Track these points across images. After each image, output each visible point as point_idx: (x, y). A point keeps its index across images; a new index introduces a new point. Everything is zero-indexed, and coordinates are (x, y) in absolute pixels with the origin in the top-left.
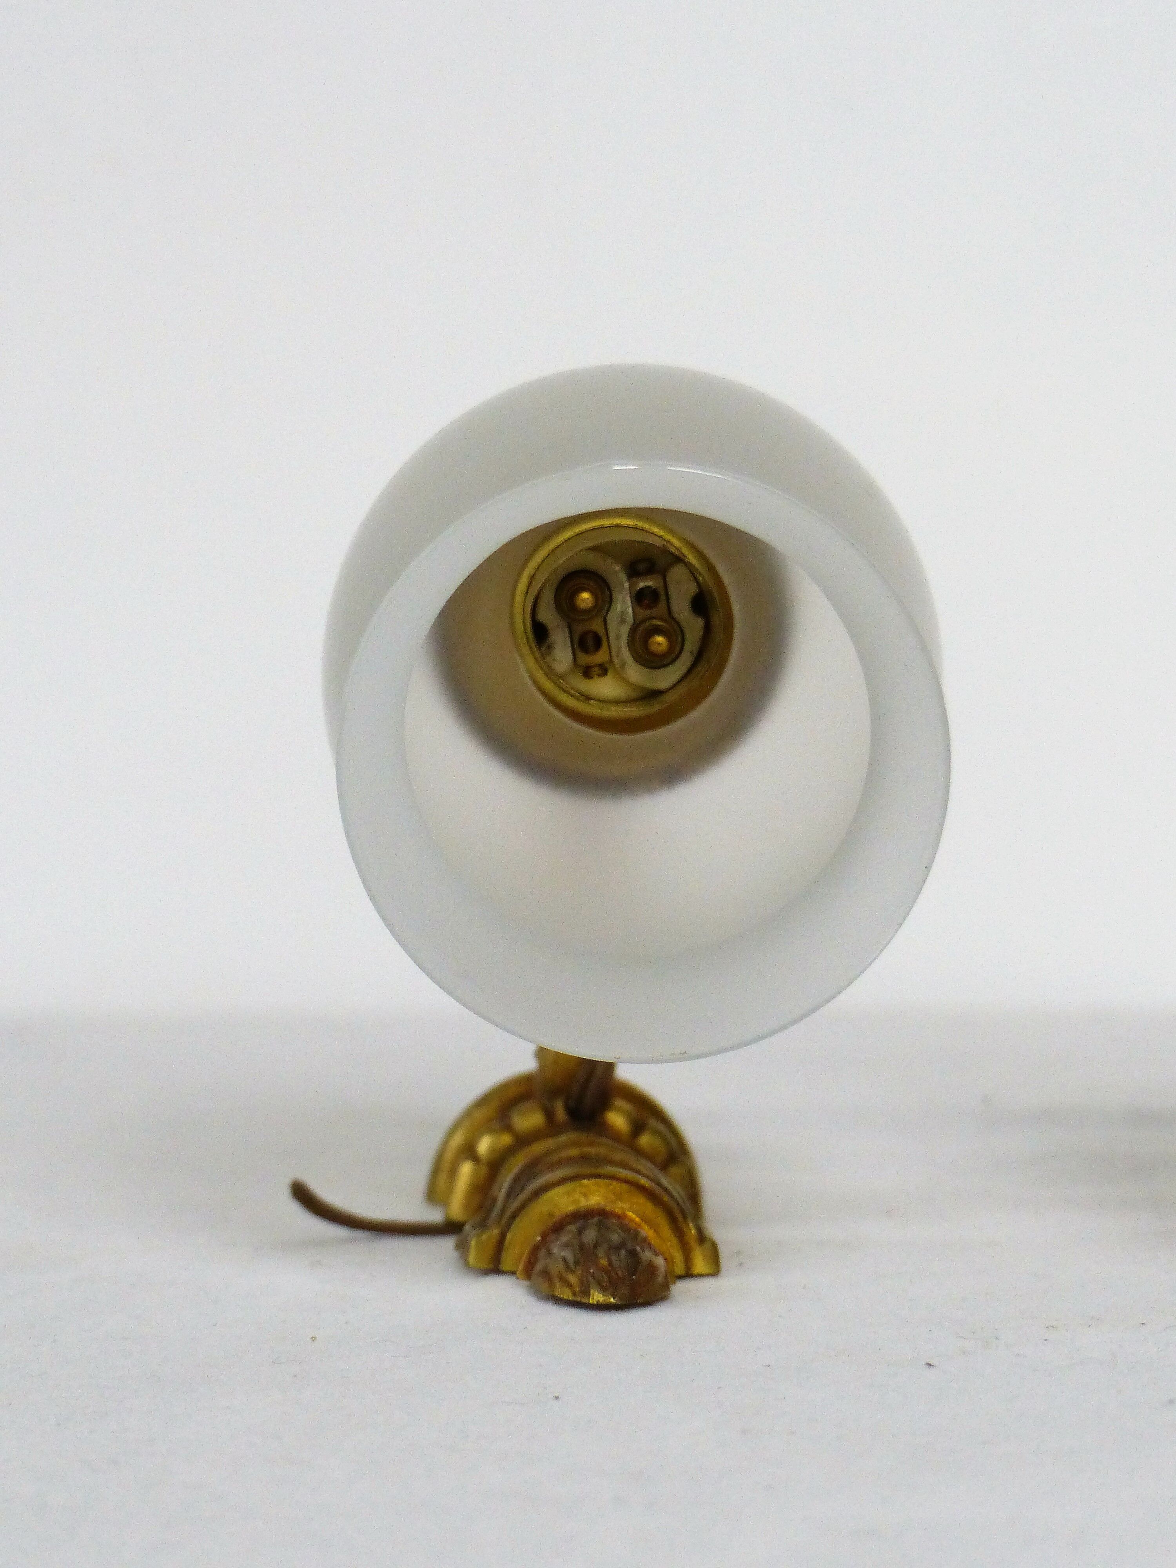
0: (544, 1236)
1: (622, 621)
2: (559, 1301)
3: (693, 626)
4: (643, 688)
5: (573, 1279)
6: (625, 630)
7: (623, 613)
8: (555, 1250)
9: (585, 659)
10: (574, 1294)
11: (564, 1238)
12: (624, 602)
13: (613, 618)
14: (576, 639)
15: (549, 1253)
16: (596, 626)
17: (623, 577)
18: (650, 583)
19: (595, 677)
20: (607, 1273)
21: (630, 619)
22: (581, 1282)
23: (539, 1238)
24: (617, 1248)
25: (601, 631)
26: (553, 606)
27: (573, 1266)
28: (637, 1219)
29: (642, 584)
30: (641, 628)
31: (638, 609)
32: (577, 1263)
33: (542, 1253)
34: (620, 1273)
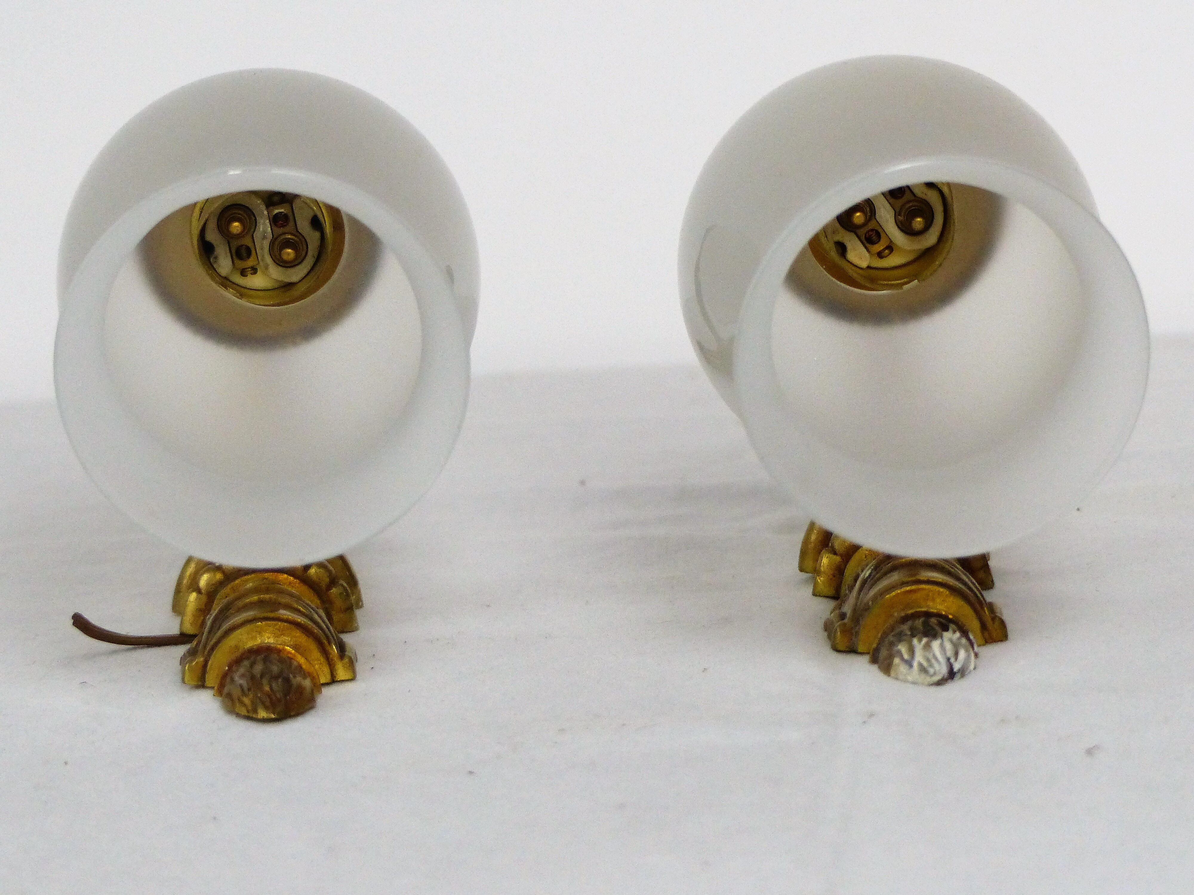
0: (230, 666)
1: (264, 238)
2: (238, 715)
3: (312, 238)
4: (282, 281)
5: (246, 700)
6: (266, 244)
7: (265, 232)
8: (236, 678)
9: (241, 264)
10: (248, 712)
11: (242, 670)
12: (264, 224)
13: (257, 235)
14: (234, 251)
15: (232, 680)
16: (247, 241)
17: (263, 207)
18: (282, 210)
19: (249, 275)
20: (269, 696)
21: (270, 236)
22: (253, 702)
23: (227, 668)
24: (276, 678)
25: (250, 245)
26: (216, 231)
27: (246, 692)
28: (293, 651)
29: (276, 211)
30: (277, 243)
31: (275, 228)
32: (249, 690)
33: (228, 680)
34: (278, 696)
